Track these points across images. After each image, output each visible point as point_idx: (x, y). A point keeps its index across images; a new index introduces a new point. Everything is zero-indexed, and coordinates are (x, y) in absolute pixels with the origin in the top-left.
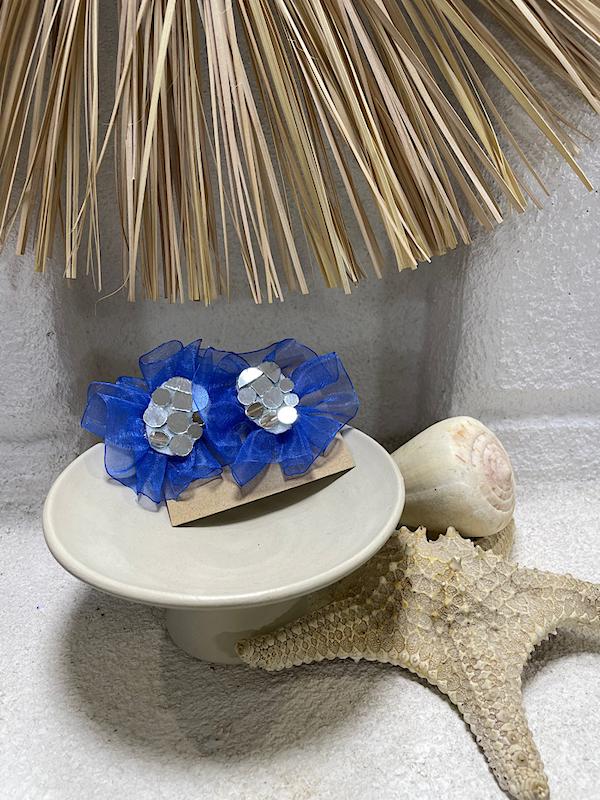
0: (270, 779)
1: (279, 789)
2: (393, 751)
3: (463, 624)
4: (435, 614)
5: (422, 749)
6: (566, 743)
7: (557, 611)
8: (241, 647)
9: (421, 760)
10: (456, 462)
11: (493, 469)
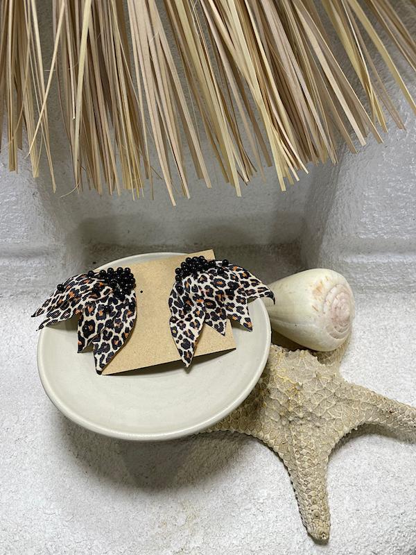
3: (298, 423)
4: (282, 414)
7: (360, 417)
10: (310, 311)
11: (337, 314)
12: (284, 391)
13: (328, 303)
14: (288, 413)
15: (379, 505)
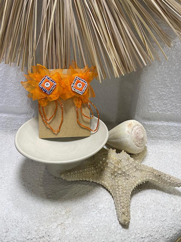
0: (61, 207)
1: (63, 209)
2: (94, 205)
3: (119, 176)
4: (112, 173)
5: (101, 206)
6: (140, 211)
7: (146, 177)
8: (61, 174)
9: (100, 209)
10: (127, 133)
11: (138, 136)
12: (113, 163)
13: (134, 131)
15: (154, 216)
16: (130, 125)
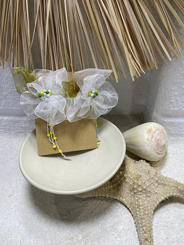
1: (80, 233)
3: (139, 194)
4: (131, 189)
7: (170, 193)
10: (146, 141)
11: (159, 143)
12: (132, 178)
13: (154, 137)
14: (134, 189)
16: (150, 131)
